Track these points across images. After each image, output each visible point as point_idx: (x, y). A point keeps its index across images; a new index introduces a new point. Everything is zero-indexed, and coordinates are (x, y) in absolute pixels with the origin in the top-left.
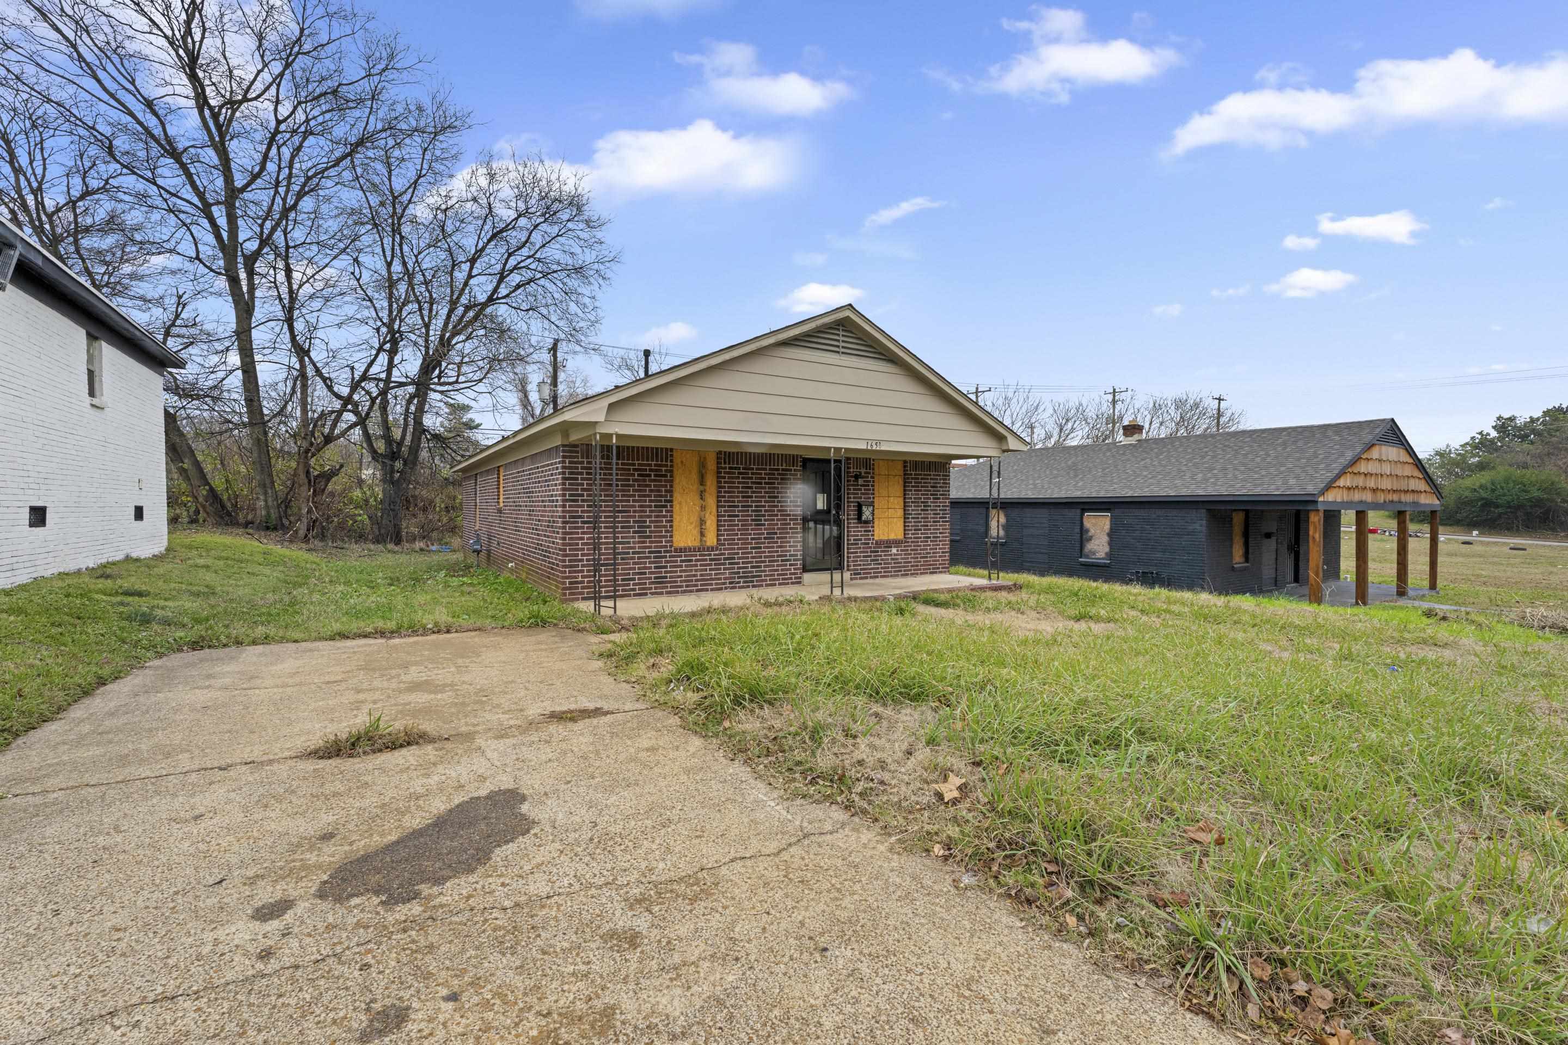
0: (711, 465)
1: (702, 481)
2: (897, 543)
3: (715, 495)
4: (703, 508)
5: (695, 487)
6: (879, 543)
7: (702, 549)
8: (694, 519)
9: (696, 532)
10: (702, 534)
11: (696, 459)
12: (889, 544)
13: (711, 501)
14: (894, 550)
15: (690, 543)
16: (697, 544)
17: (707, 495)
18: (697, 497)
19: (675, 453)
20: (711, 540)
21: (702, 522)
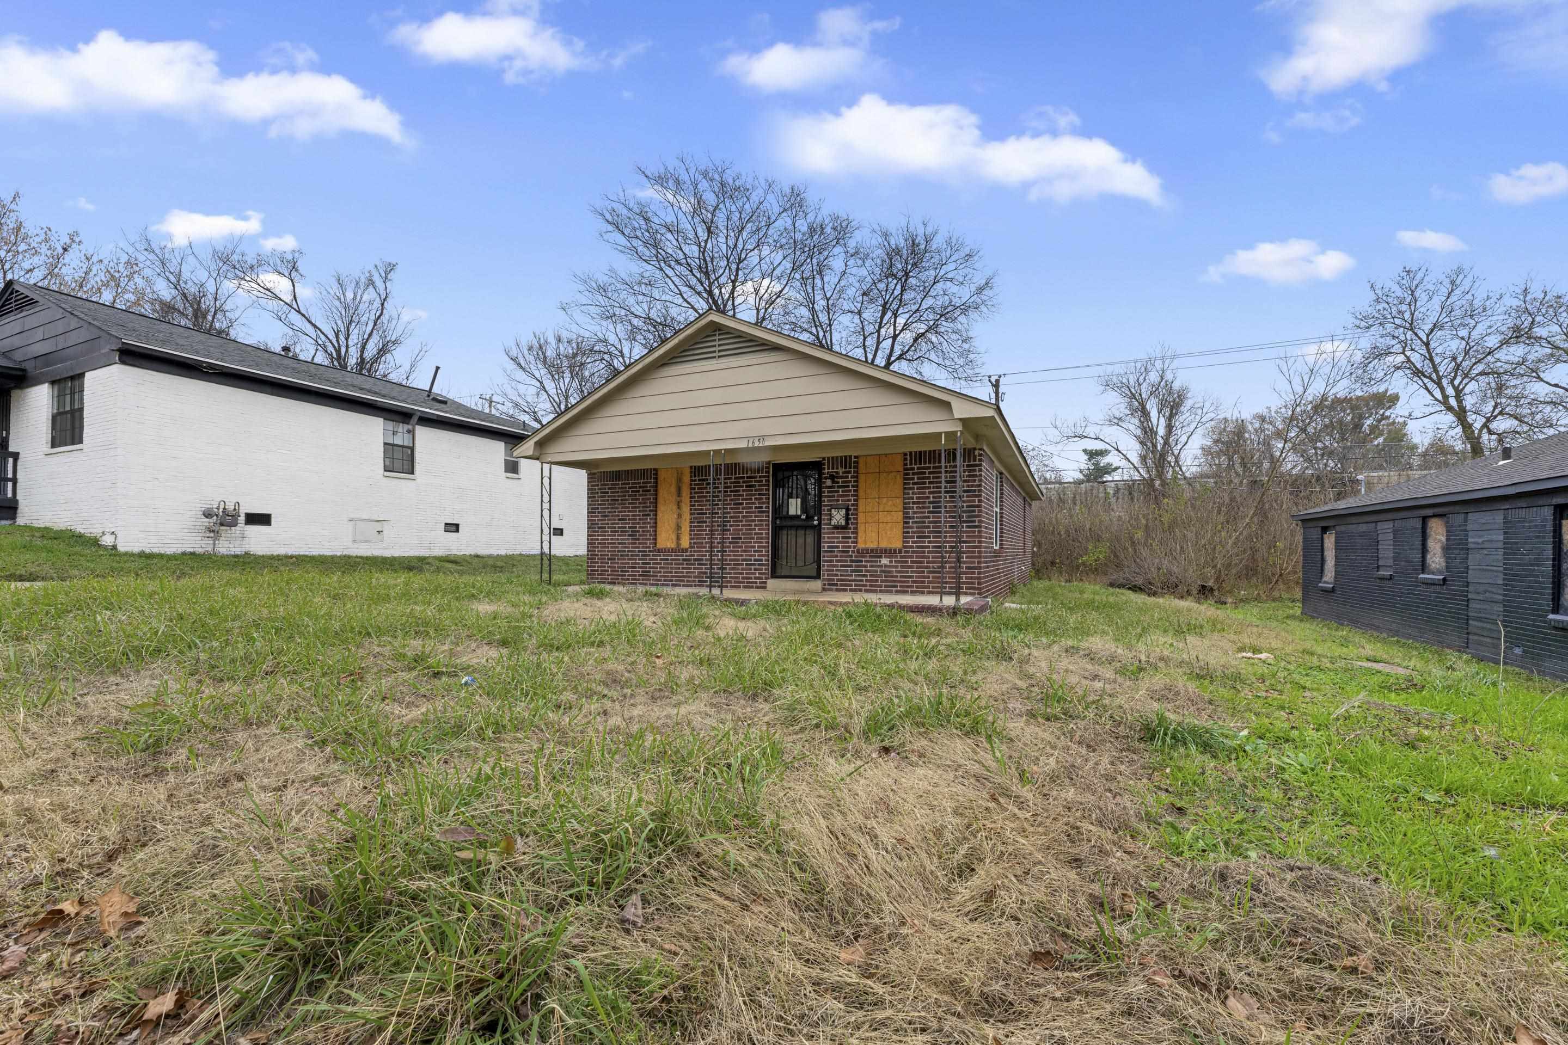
0: (687, 478)
1: (679, 493)
2: (890, 552)
3: (689, 504)
4: (680, 516)
5: (674, 498)
6: (862, 552)
7: (678, 550)
8: (673, 525)
9: (674, 537)
10: (678, 538)
11: (675, 475)
12: (877, 553)
13: (686, 509)
14: (885, 561)
15: (671, 545)
16: (673, 546)
17: (683, 505)
18: (675, 507)
19: (659, 473)
20: (685, 543)
21: (679, 527)
